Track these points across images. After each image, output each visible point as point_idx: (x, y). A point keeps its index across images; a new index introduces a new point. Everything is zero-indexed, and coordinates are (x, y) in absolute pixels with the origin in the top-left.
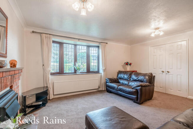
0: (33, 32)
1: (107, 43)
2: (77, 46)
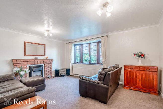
0: (67, 43)
1: (108, 36)
2: (91, 44)
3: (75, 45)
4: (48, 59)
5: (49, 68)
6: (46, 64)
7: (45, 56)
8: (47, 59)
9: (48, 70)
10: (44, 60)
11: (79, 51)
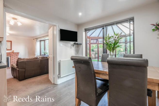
3: (40, 41)
4: (15, 52)
5: (15, 60)
6: (12, 57)
7: (11, 50)
8: (13, 53)
9: (14, 61)
10: (10, 53)
11: (43, 45)
